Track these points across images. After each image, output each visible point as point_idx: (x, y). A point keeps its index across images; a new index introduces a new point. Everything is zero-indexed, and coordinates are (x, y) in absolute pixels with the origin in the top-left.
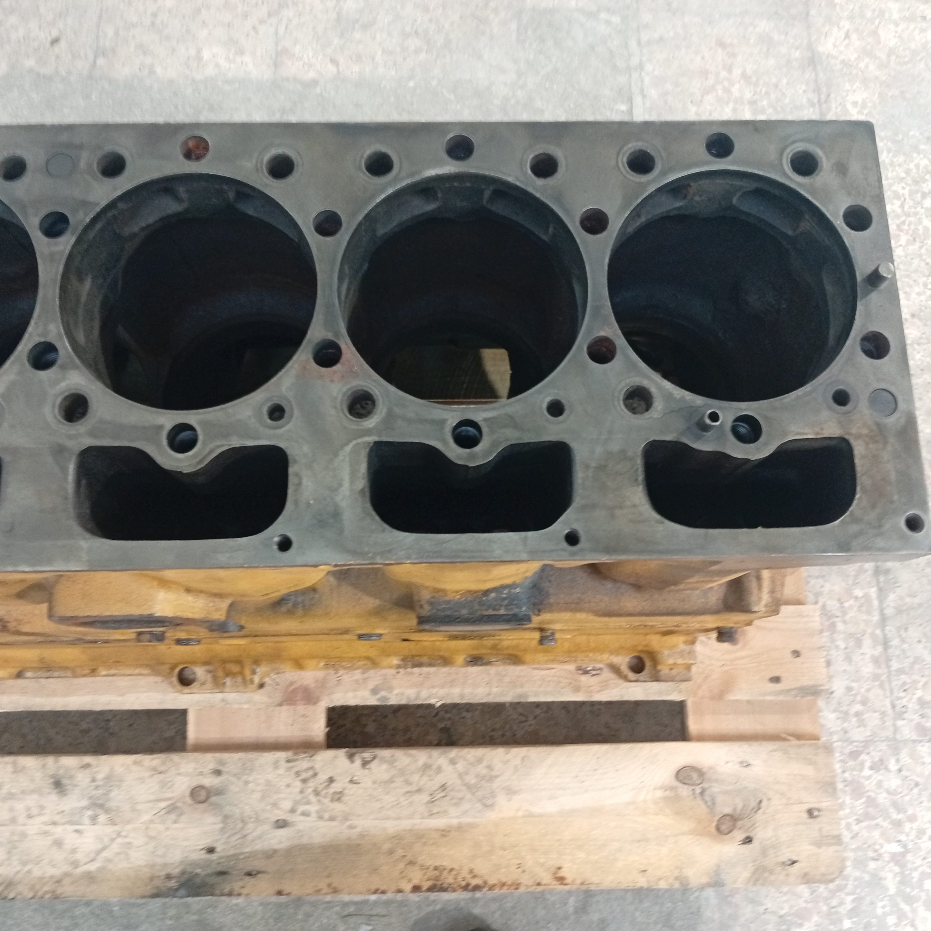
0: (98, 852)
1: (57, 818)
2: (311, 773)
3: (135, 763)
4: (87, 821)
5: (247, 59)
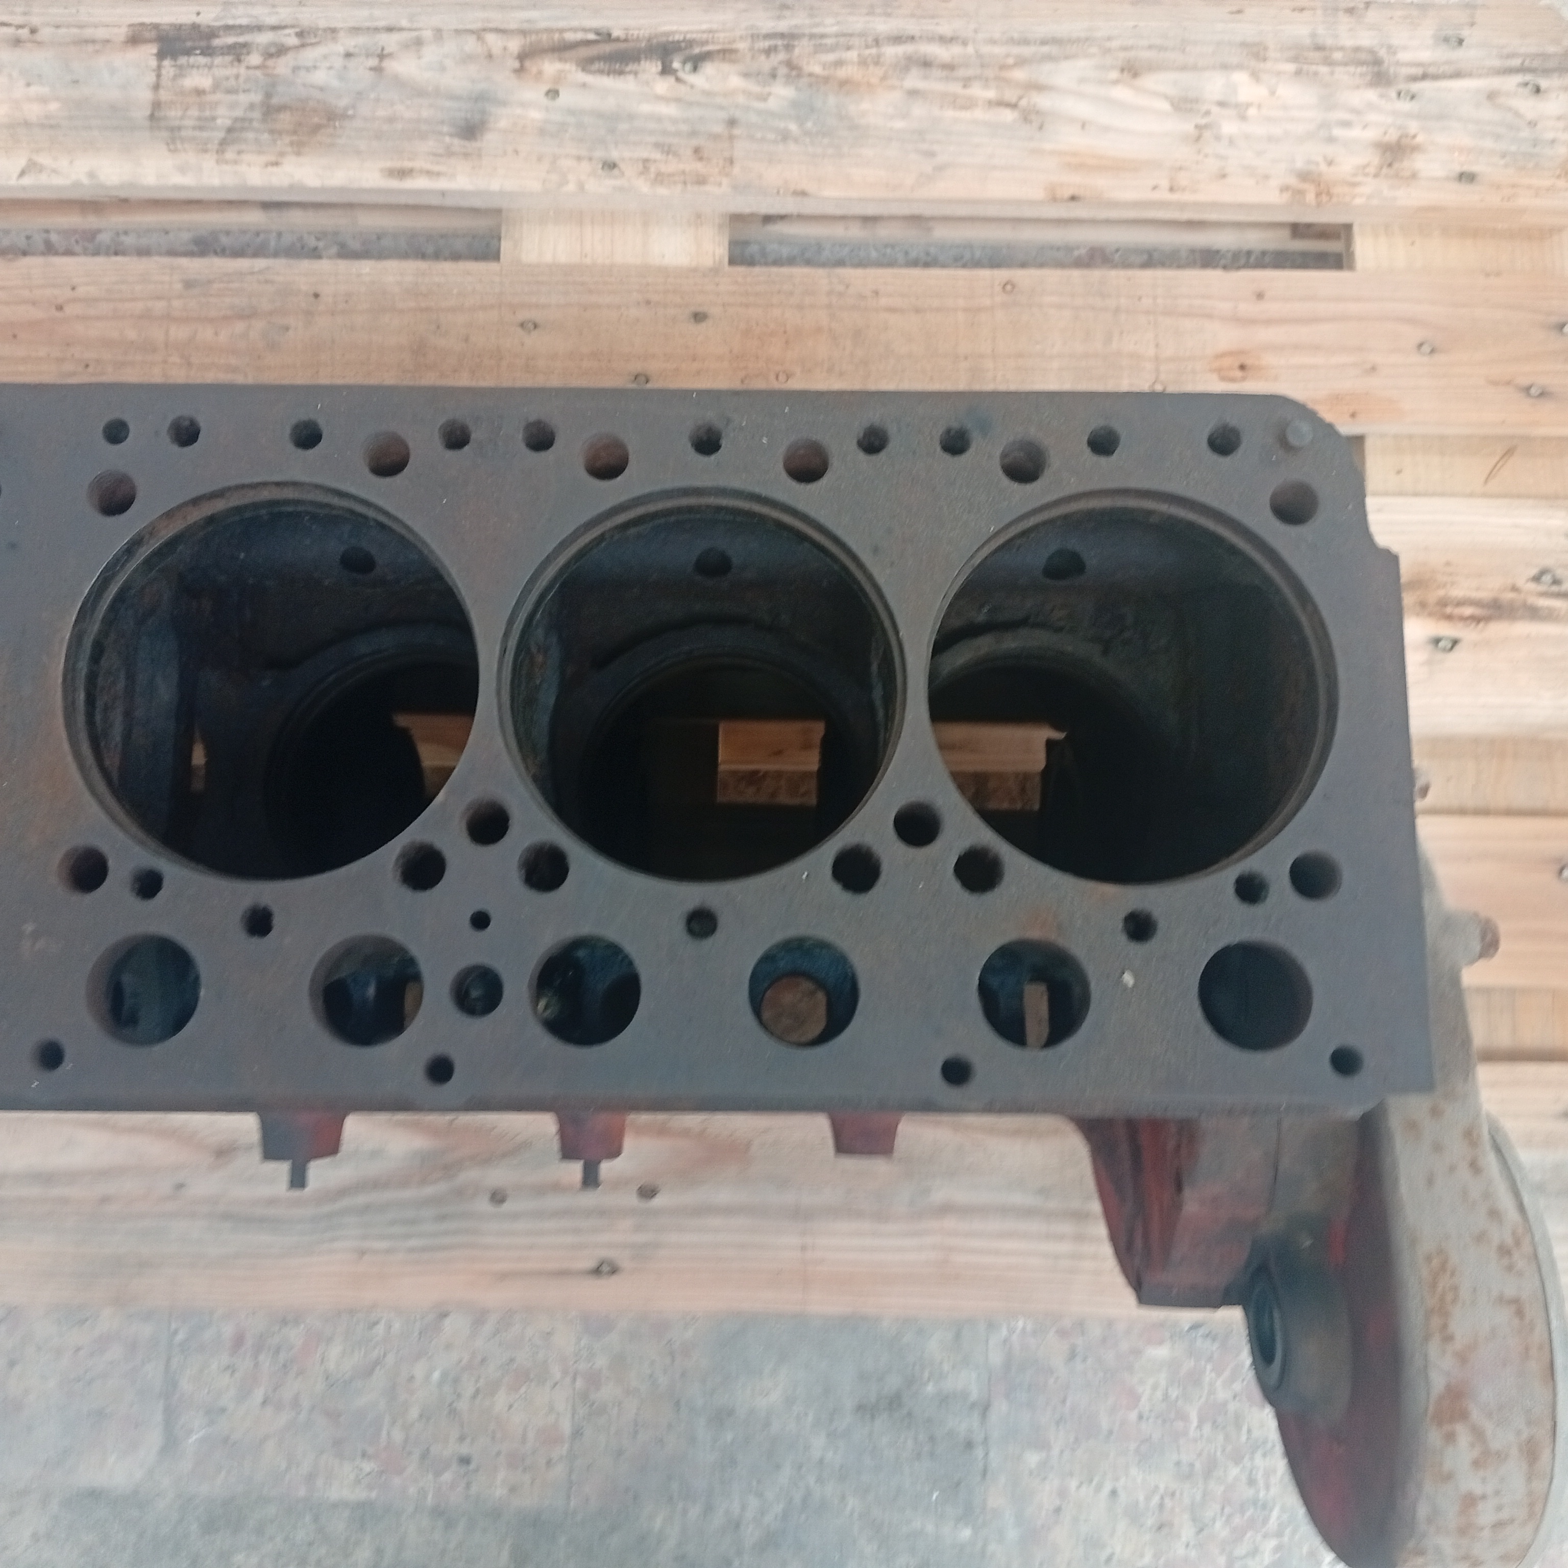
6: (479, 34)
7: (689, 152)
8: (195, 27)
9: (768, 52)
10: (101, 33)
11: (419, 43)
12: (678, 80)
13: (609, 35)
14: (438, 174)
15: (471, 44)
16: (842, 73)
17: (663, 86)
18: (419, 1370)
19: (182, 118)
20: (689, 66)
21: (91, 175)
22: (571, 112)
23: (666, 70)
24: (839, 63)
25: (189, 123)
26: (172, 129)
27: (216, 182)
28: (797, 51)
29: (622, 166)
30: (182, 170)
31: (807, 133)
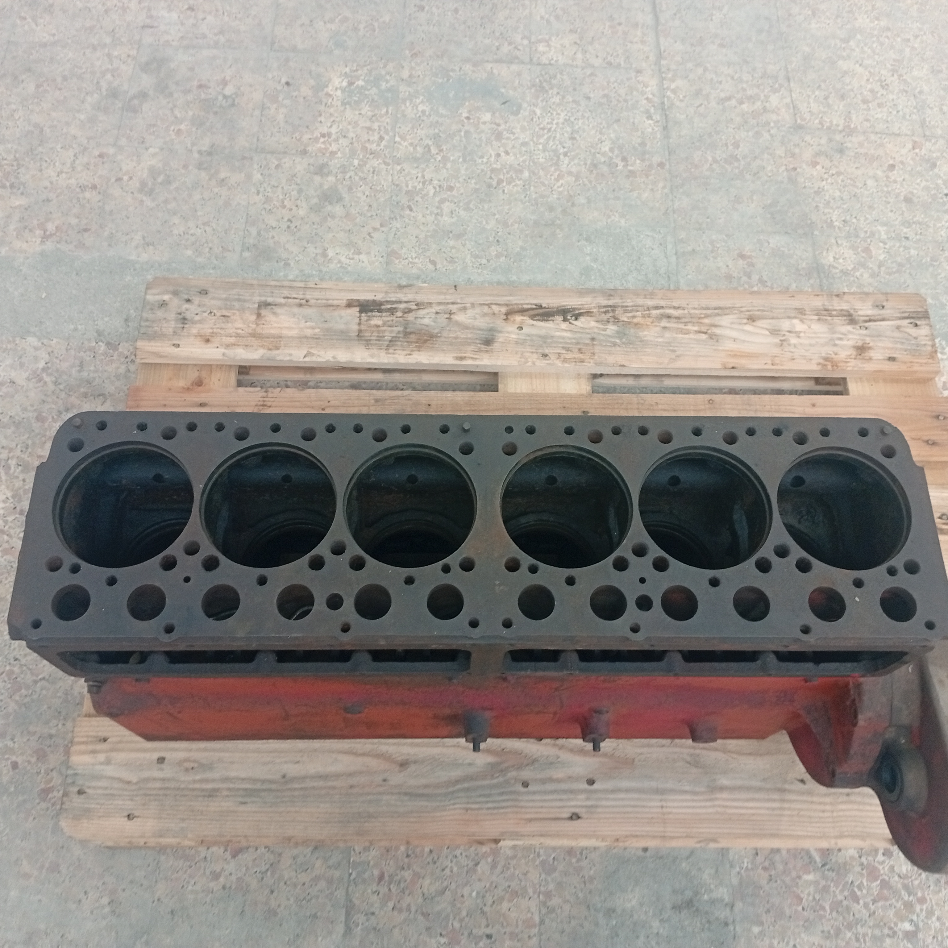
6: (489, 305)
7: (577, 350)
8: (374, 301)
9: (605, 313)
10: (335, 302)
11: (465, 309)
12: (570, 323)
13: (541, 306)
14: (476, 359)
15: (486, 309)
16: (635, 320)
17: (564, 325)
18: (466, 891)
19: (371, 336)
20: (573, 318)
21: (334, 357)
22: (528, 335)
23: (565, 320)
24: (634, 317)
25: (372, 338)
26: (367, 340)
27: (386, 361)
28: (617, 312)
29: (550, 355)
30: (372, 356)
31: (623, 343)
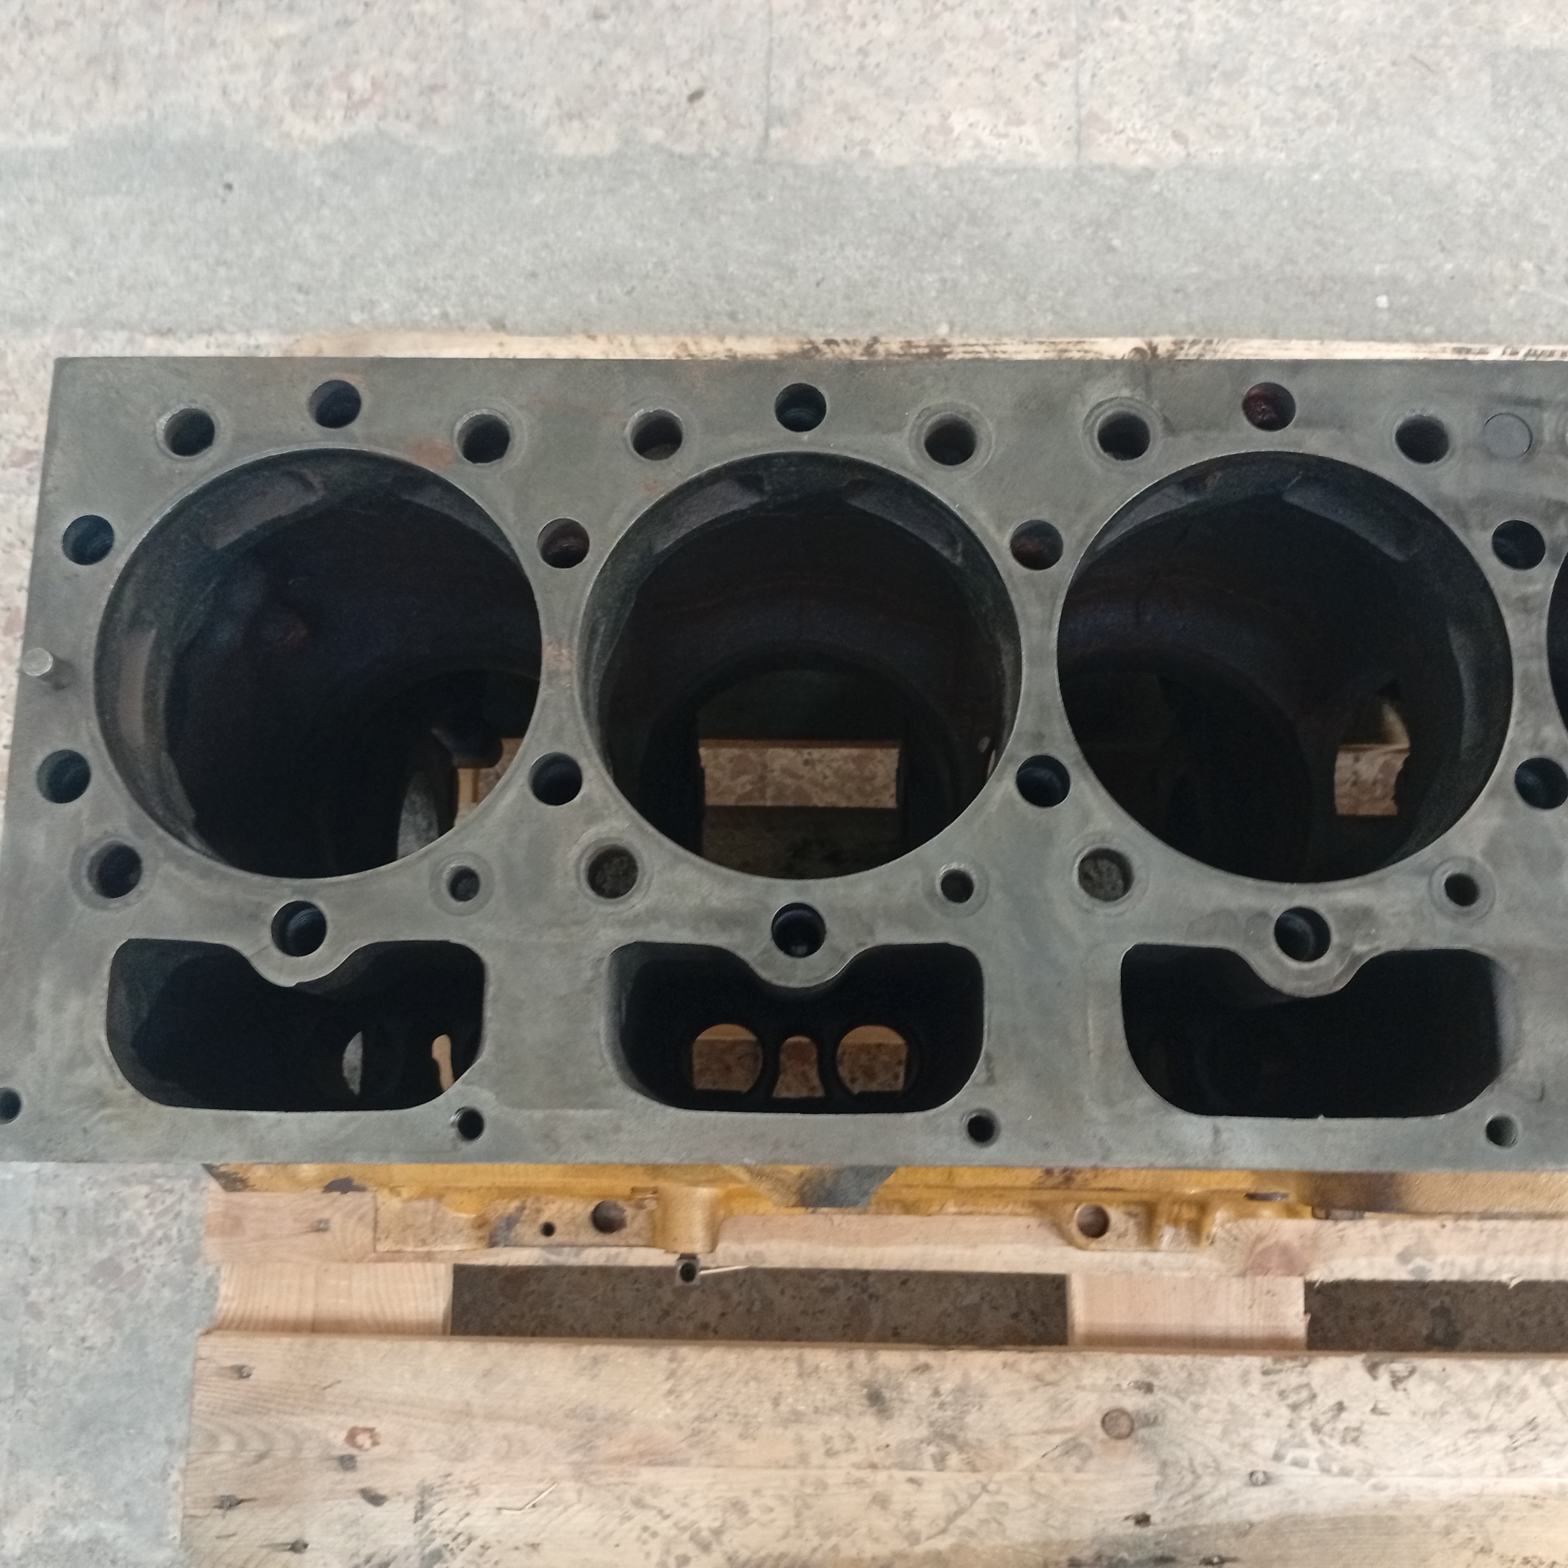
0: (951, 1519)
1: (876, 1458)
2: (1304, 1394)
3: (1005, 1365)
4: (929, 1464)
5: (1028, 131)
